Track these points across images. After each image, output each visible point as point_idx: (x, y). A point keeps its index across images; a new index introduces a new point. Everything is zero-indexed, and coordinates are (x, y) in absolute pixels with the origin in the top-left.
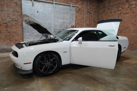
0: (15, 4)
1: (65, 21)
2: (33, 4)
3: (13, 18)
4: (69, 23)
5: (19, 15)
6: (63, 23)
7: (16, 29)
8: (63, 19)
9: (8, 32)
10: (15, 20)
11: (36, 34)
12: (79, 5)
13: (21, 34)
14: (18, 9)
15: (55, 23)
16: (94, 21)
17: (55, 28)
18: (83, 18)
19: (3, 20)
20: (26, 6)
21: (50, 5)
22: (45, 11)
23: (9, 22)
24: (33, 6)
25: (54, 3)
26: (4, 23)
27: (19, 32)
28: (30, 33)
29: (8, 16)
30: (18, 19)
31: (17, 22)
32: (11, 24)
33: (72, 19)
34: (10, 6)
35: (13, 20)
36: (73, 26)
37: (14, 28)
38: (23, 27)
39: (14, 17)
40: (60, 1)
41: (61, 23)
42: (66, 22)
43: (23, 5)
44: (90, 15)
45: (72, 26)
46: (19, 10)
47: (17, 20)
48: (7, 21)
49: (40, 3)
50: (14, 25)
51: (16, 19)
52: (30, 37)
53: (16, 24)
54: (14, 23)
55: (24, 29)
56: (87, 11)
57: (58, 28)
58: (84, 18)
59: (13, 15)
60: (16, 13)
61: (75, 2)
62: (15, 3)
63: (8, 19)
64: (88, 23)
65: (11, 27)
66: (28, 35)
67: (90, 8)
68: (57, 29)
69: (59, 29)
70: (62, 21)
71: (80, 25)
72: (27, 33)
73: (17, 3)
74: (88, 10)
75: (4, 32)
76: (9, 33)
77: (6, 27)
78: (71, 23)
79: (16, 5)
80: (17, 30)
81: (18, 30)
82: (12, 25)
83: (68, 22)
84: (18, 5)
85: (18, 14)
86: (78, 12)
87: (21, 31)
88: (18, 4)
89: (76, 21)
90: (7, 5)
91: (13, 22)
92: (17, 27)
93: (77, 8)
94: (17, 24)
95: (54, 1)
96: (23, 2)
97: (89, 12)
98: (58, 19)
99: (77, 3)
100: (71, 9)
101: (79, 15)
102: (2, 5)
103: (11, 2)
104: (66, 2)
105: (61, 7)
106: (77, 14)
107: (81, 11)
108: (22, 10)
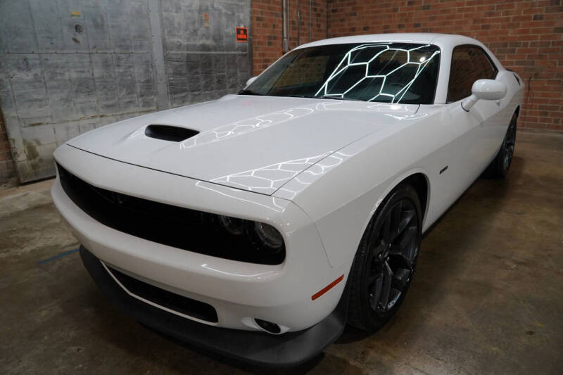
4: (227, 16)
6: (200, 11)
11: (74, 75)
15: (165, 14)
17: (167, 37)
28: (38, 71)
36: (245, 31)
41: (190, 11)
42: (213, 7)
45: (238, 31)
52: (40, 97)
57: (181, 39)
64: (296, 15)
66: (29, 82)
68: (179, 47)
69: (188, 48)
70: (198, 3)
71: (266, 25)
72: (19, 69)
78: (233, 14)
83: (224, 11)
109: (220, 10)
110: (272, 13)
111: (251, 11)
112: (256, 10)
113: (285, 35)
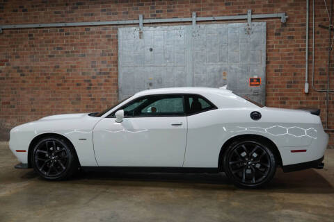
0: (106, 39)
1: (226, 65)
2: (141, 33)
3: (101, 70)
5: (113, 62)
6: (220, 71)
7: (106, 92)
8: (221, 60)
9: (92, 99)
10: (105, 74)
12: (284, 10)
14: (110, 48)
18: (300, 50)
19: (83, 74)
20: (126, 39)
21: (183, 27)
22: (170, 46)
23: (94, 77)
24: (140, 38)
25: (194, 22)
26: (85, 81)
27: (110, 99)
29: (92, 67)
30: (110, 70)
31: (109, 77)
32: (98, 81)
33: (254, 59)
34: (96, 44)
35: (100, 73)
36: (258, 80)
37: (103, 89)
38: (118, 88)
39: (104, 66)
40: (214, 13)
42: (230, 67)
43: (120, 39)
44: (330, 37)
45: (252, 80)
46: (113, 50)
47: (108, 73)
48: (92, 75)
49: (158, 28)
50: (102, 85)
51: (107, 70)
53: (106, 81)
55: (120, 92)
56: (319, 26)
58: (304, 50)
59: (103, 62)
60: (108, 58)
61: (264, 6)
62: (107, 36)
63: (93, 72)
64: (324, 64)
65: (96, 88)
71: (286, 74)
73: (110, 36)
74: (325, 20)
75: (84, 99)
76: (92, 101)
77: (88, 88)
78: (248, 70)
79: (109, 40)
80: (107, 95)
81: (111, 95)
82: (99, 85)
83: (240, 69)
84: (112, 40)
85: (111, 58)
86: (279, 34)
87: (115, 95)
88: (112, 38)
89: (267, 63)
90: (92, 44)
91: (101, 77)
92: (108, 88)
93: (275, 20)
94: (108, 81)
95: (194, 17)
96: (122, 31)
97: (328, 28)
98: (205, 63)
99: (273, 6)
100: (249, 29)
101: (281, 42)
102: (84, 44)
103: (99, 37)
104: (233, 12)
105: (215, 28)
106: (273, 39)
107: (290, 30)
108: (117, 50)
109: (236, 69)
110: (294, 66)
111: (267, 67)
112: (275, 65)
113: (306, 80)
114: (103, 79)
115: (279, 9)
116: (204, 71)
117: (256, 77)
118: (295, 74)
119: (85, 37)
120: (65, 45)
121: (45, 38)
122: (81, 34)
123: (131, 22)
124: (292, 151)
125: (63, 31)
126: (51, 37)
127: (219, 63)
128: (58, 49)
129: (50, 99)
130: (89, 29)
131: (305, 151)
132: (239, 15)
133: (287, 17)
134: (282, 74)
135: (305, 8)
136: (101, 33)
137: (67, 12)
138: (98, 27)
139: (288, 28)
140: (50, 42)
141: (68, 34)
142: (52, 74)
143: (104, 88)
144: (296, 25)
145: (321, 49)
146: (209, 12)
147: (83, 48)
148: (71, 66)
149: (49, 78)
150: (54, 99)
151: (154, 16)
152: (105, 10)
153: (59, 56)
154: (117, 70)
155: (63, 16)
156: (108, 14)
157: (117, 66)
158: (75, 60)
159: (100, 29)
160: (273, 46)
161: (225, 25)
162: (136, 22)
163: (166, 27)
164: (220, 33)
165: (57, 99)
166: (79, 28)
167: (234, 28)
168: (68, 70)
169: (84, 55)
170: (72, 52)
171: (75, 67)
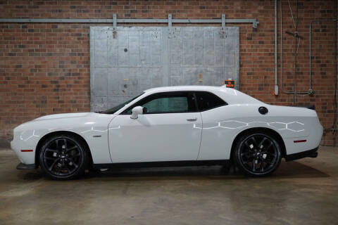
0: (76, 37)
1: (202, 68)
2: (115, 33)
3: (70, 70)
4: (217, 74)
5: (84, 62)
6: (196, 73)
7: (75, 94)
8: (197, 62)
9: (59, 102)
10: (73, 74)
12: (255, 16)
13: (85, 106)
14: (81, 47)
15: (172, 77)
16: (319, 62)
18: (270, 54)
19: (50, 74)
20: (99, 39)
21: (159, 28)
22: (144, 47)
23: (62, 78)
24: (114, 38)
25: (170, 24)
26: (52, 82)
29: (60, 67)
30: (81, 70)
31: (79, 78)
32: (66, 82)
33: (228, 61)
34: (65, 43)
35: (70, 74)
36: (233, 82)
37: (72, 91)
38: (89, 90)
39: (73, 67)
41: (188, 74)
42: (206, 70)
43: (92, 38)
44: (297, 43)
45: (227, 82)
46: (84, 50)
47: (79, 74)
48: (59, 76)
49: (133, 28)
50: (71, 86)
51: (76, 70)
53: (76, 82)
54: (71, 82)
55: (92, 94)
56: (287, 32)
58: (274, 54)
59: (72, 63)
60: (78, 58)
61: (237, 11)
62: (77, 35)
63: (61, 73)
64: (291, 68)
65: (65, 90)
67: (298, 19)
70: (195, 69)
71: (257, 77)
72: (99, 102)
73: (80, 35)
74: (291, 27)
75: (51, 102)
76: (60, 104)
77: (55, 90)
78: (223, 73)
79: (79, 39)
80: (77, 98)
81: (81, 98)
82: (68, 86)
83: (215, 71)
84: (83, 39)
85: (81, 58)
86: (251, 39)
87: (86, 98)
88: (82, 37)
89: (241, 66)
90: (60, 43)
91: (70, 79)
92: (78, 90)
93: (246, 25)
94: (78, 82)
95: (170, 18)
96: (94, 30)
97: (293, 35)
98: (181, 65)
99: (245, 12)
100: (223, 33)
101: (252, 46)
102: (51, 42)
103: (68, 35)
104: (208, 15)
105: (191, 30)
106: (246, 43)
107: (260, 35)
108: (89, 50)
109: (212, 71)
110: (264, 69)
111: (240, 70)
112: (247, 68)
113: (276, 83)
114: (73, 80)
115: (250, 15)
116: (181, 73)
117: (230, 79)
118: (265, 77)
119: (52, 35)
120: (28, 43)
121: (4, 35)
122: (47, 31)
123: (104, 21)
124: (295, 142)
125: (26, 27)
126: (11, 34)
127: (195, 66)
128: (20, 46)
129: (10, 102)
130: (56, 27)
131: (305, 141)
132: (213, 19)
133: (258, 22)
134: (254, 77)
135: (274, 15)
136: (69, 31)
137: (30, 7)
138: (66, 25)
139: (258, 33)
140: (10, 38)
141: (32, 31)
142: (13, 74)
143: (74, 90)
144: (265, 31)
145: (288, 54)
146: (184, 15)
147: (50, 47)
148: (36, 66)
149: (8, 79)
150: (15, 102)
151: (128, 16)
152: (74, 7)
153: (22, 55)
154: (89, 71)
155: (26, 11)
156: (78, 11)
157: (89, 66)
158: (40, 59)
159: (70, 26)
160: (245, 50)
161: (200, 28)
162: (109, 21)
163: (142, 28)
164: (195, 35)
165: (18, 102)
166: (46, 25)
167: (209, 31)
168: (31, 70)
169: (51, 55)
170: (37, 50)
171: (40, 67)
